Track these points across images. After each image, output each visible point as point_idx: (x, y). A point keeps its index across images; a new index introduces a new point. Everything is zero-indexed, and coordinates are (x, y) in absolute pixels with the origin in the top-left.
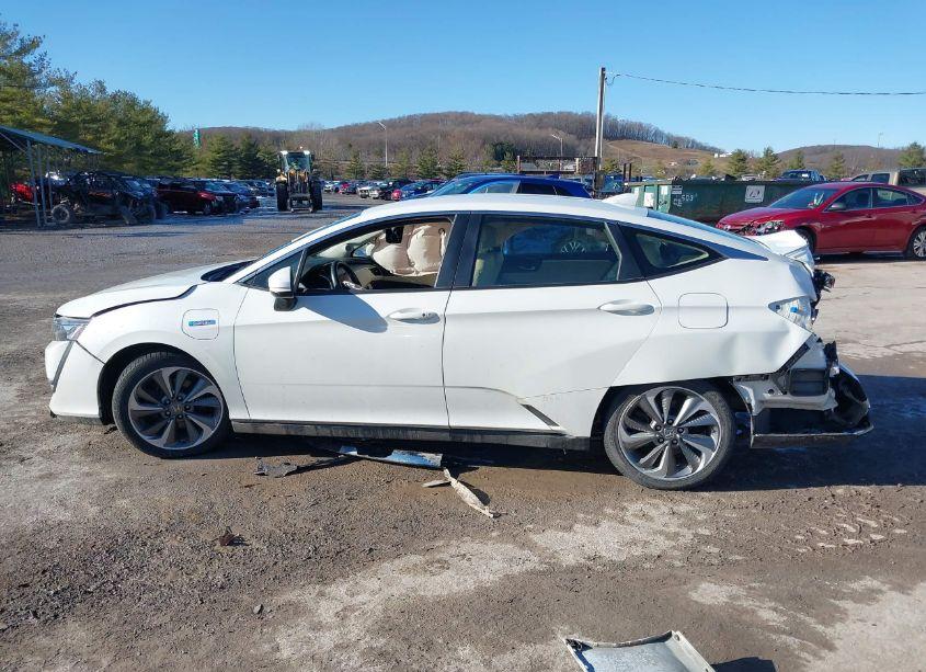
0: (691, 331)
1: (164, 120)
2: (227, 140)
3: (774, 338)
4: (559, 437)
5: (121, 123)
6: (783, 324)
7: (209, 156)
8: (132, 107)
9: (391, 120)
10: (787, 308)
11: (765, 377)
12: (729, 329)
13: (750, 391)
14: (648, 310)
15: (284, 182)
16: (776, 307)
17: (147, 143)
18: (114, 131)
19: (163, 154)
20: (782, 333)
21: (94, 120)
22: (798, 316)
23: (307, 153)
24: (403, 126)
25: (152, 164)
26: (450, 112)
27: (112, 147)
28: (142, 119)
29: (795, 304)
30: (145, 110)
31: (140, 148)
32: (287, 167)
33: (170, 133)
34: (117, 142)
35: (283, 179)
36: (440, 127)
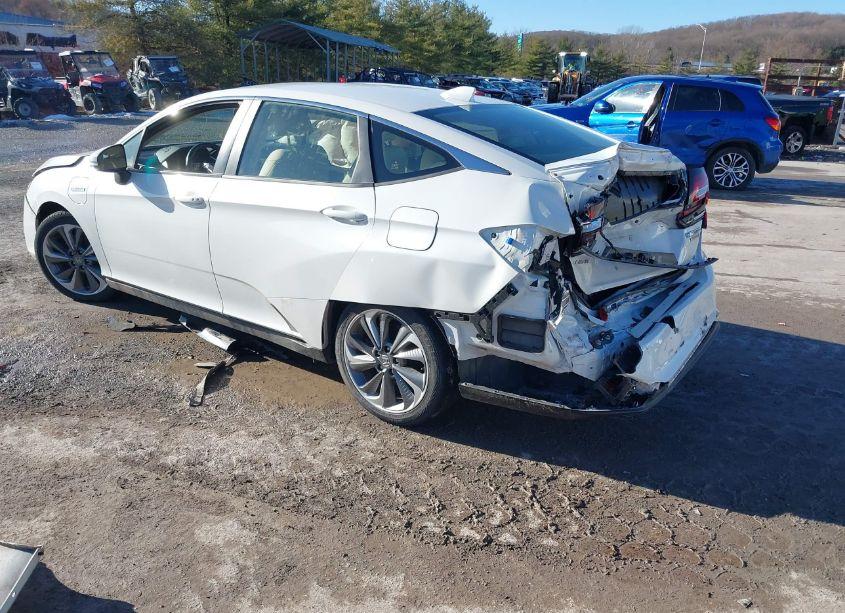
0: (395, 250)
1: (487, 24)
2: (545, 43)
3: (476, 273)
4: (300, 343)
5: (447, 27)
6: (489, 257)
7: (528, 57)
8: (460, 12)
9: (720, 22)
10: (504, 237)
11: (465, 317)
12: (432, 254)
13: (455, 331)
14: (361, 220)
15: (558, 83)
16: (489, 235)
17: (467, 45)
18: (440, 33)
19: (479, 54)
20: (488, 268)
21: (422, 24)
22: (514, 249)
23: (584, 54)
24: (730, 29)
25: (469, 63)
26: (788, 14)
27: (433, 48)
28: (467, 23)
29: (513, 234)
30: (472, 15)
31: (459, 48)
32: (563, 68)
33: (493, 36)
34: (438, 44)
35: (558, 79)
36: (773, 29)
